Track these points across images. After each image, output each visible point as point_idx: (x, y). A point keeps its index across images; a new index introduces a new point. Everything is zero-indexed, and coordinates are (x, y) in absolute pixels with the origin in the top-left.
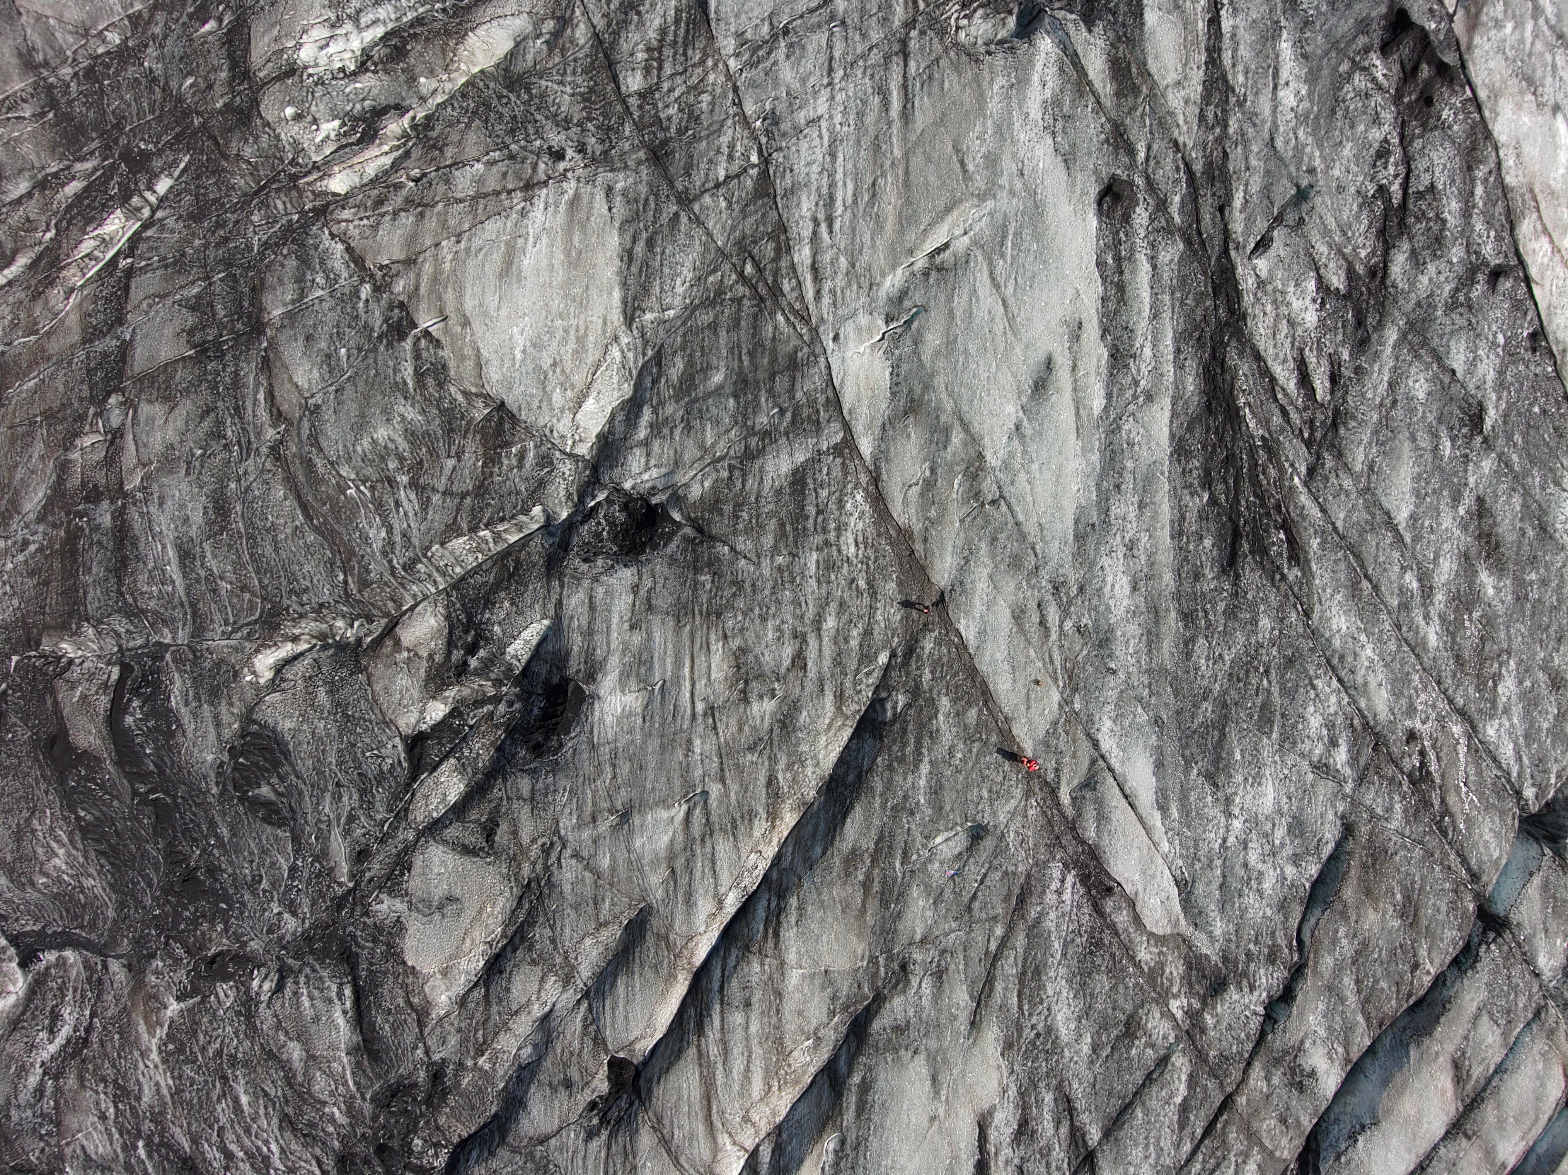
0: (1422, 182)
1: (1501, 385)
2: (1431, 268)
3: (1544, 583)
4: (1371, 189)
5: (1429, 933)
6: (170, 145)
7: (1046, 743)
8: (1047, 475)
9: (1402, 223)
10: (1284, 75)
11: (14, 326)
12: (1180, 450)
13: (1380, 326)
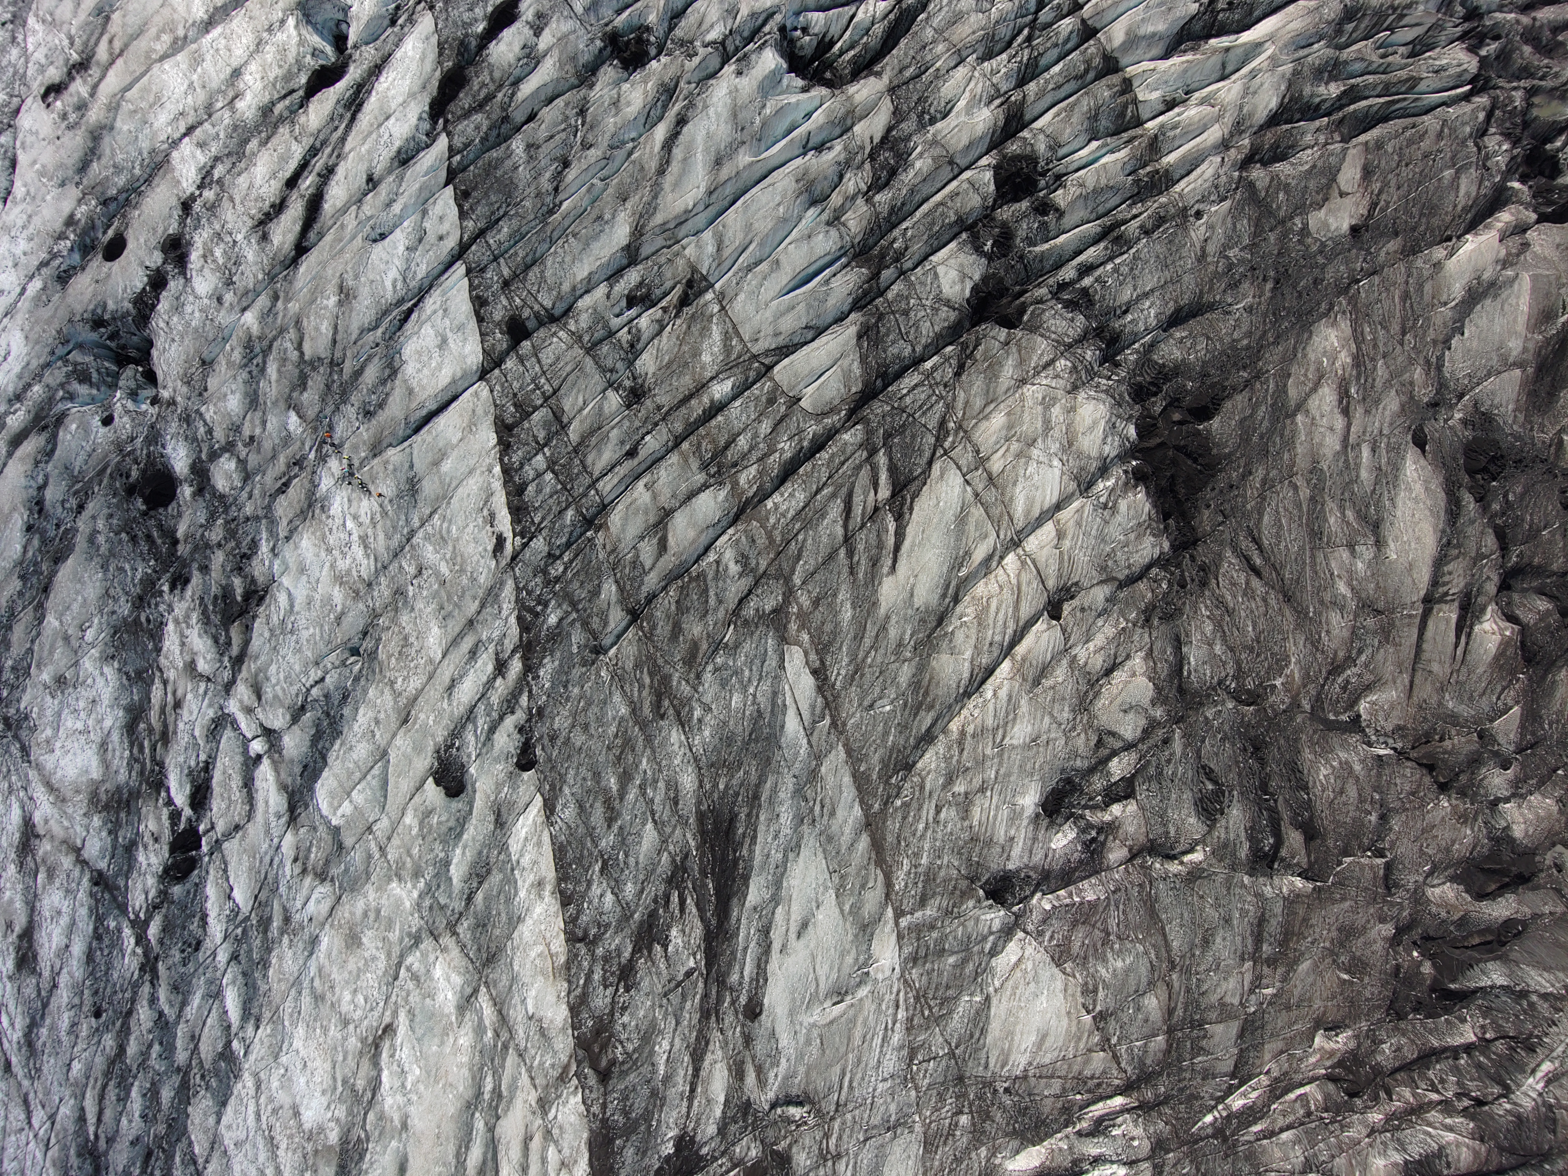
0: (610, 991)
1: (589, 883)
2: (613, 947)
3: (584, 779)
4: (632, 992)
5: (668, 617)
6: (1202, 1139)
7: (832, 747)
8: (808, 880)
9: (622, 972)
10: (665, 1057)
11: (1301, 1060)
12: (746, 879)
13: (642, 923)
